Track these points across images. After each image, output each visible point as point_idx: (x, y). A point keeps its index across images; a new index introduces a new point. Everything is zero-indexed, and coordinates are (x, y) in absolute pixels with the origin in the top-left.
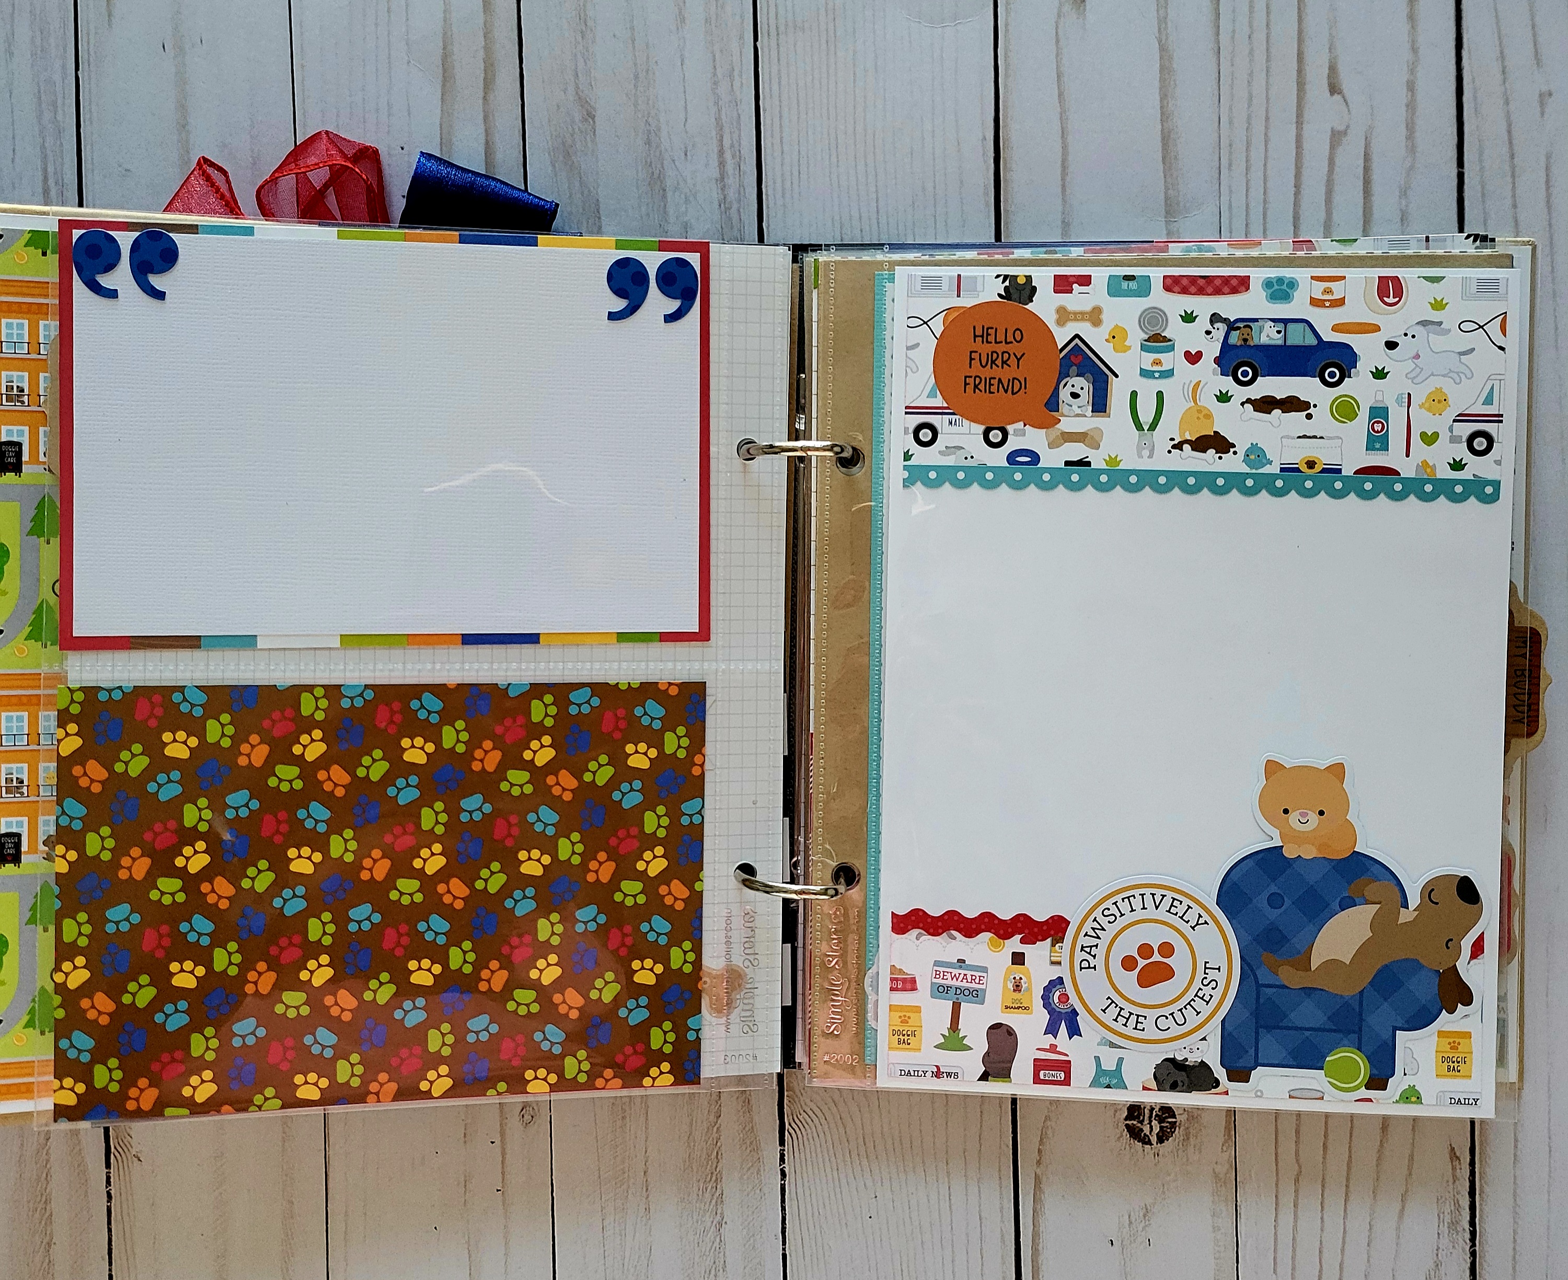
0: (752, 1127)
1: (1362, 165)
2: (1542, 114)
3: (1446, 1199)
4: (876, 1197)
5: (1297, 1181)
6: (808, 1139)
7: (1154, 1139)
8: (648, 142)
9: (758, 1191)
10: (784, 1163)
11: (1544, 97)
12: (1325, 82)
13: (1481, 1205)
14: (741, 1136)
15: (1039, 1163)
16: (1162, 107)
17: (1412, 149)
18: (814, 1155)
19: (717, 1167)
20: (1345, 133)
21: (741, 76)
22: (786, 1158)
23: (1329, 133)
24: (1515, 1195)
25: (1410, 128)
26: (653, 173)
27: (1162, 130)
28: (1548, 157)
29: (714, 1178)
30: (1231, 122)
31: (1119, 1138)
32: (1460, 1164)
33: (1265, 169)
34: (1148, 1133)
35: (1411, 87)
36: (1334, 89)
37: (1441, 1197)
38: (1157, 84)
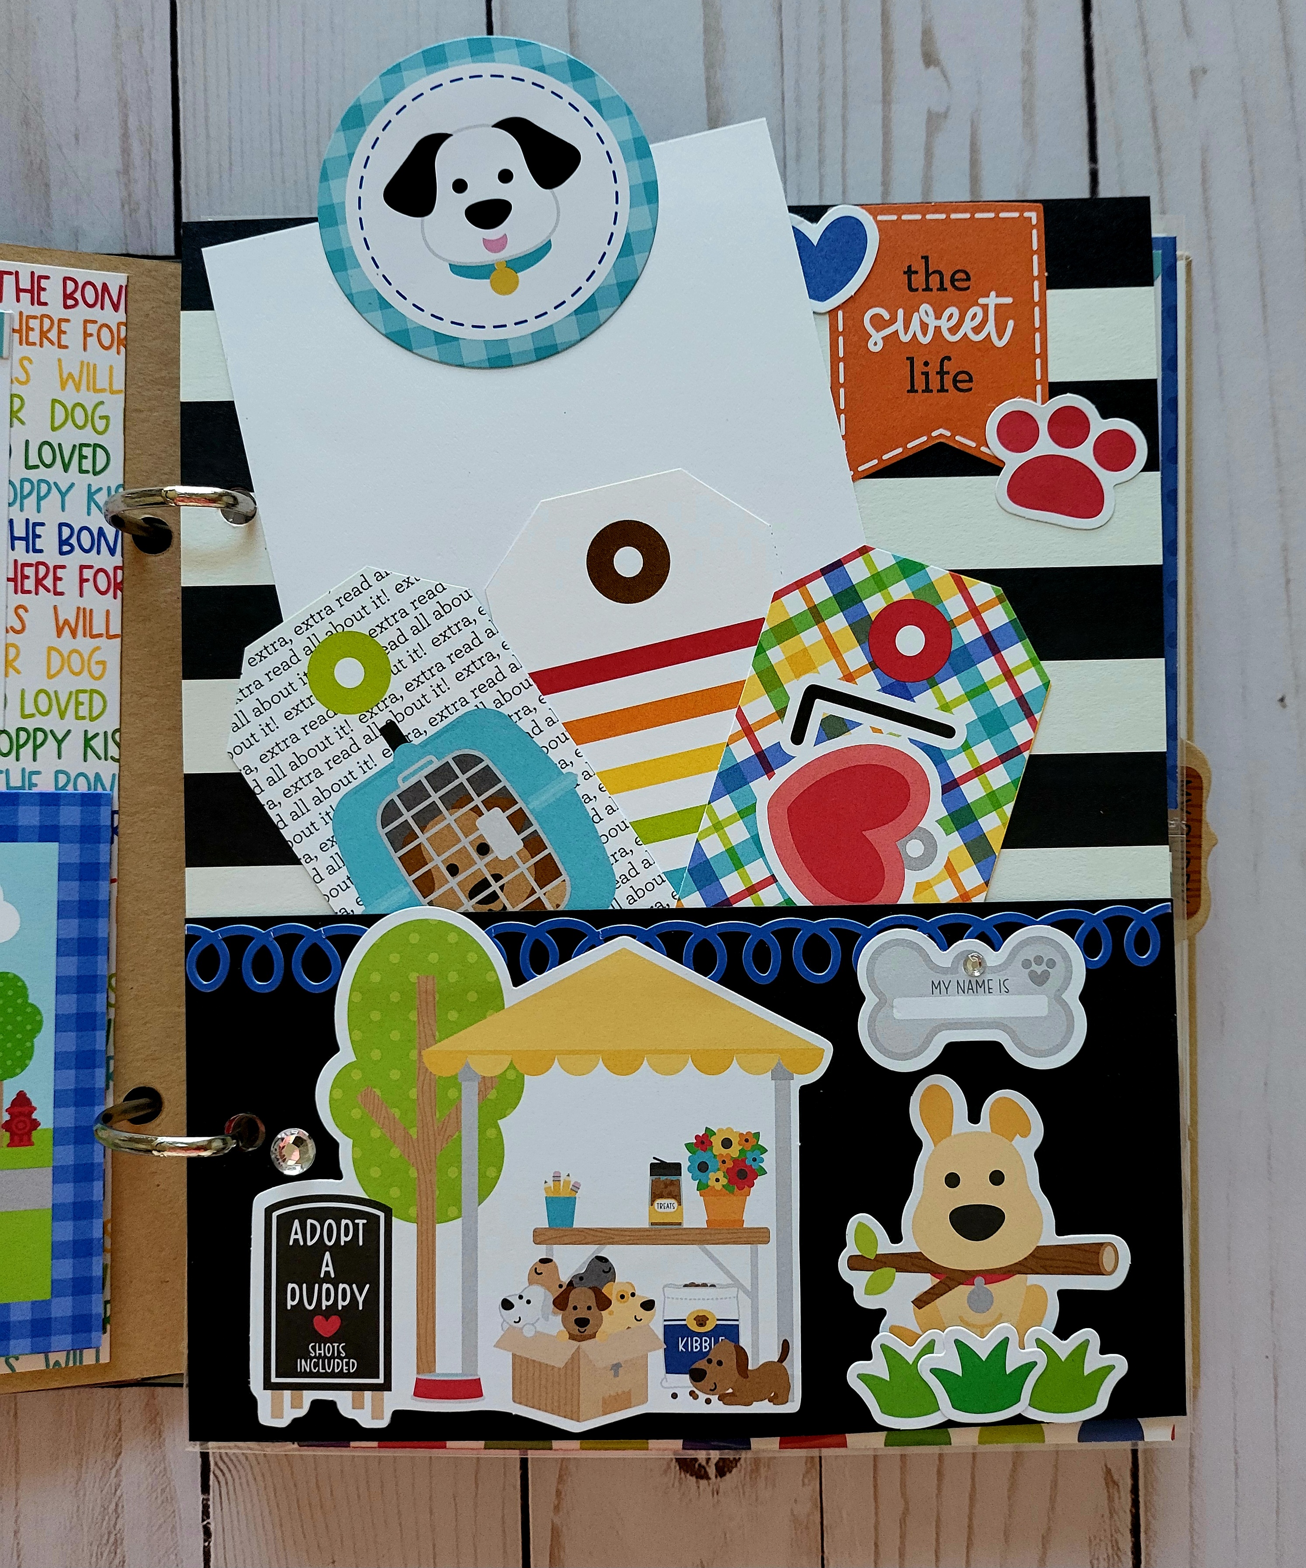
0: (165, 1468)
1: (968, 157)
2: (1195, 96)
3: (1101, 1540)
4: (334, 1562)
5: (903, 1522)
6: (241, 1484)
7: (712, 1471)
8: (25, 122)
9: (173, 1557)
10: (208, 1517)
11: (1197, 75)
12: (917, 51)
13: (1147, 1546)
14: (150, 1480)
15: (557, 1508)
16: (708, 79)
17: (1031, 138)
18: (249, 1506)
19: (116, 1524)
20: (945, 115)
21: (152, 38)
22: (211, 1510)
23: (924, 117)
24: (1192, 1530)
25: (1028, 110)
26: (31, 163)
27: (709, 109)
28: (1205, 150)
29: (112, 1540)
30: (798, 100)
31: (665, 1472)
32: (1119, 1491)
33: (844, 163)
34: (704, 1463)
35: (1027, 58)
36: (929, 59)
37: (1095, 1537)
38: (700, 46)
